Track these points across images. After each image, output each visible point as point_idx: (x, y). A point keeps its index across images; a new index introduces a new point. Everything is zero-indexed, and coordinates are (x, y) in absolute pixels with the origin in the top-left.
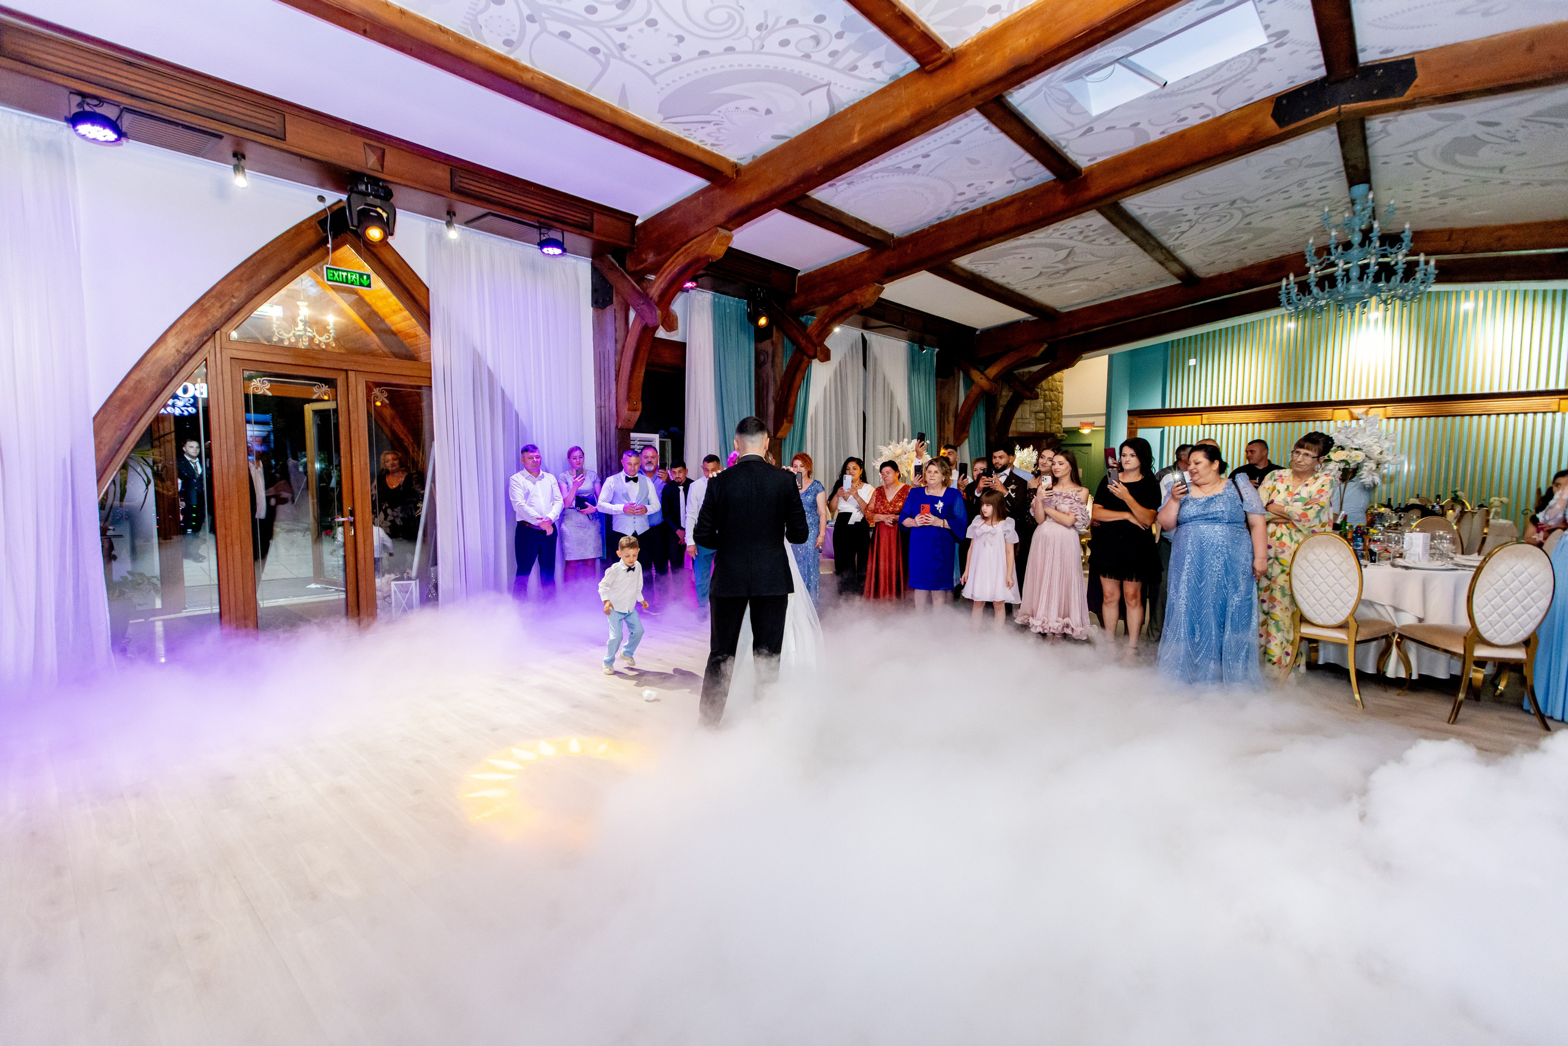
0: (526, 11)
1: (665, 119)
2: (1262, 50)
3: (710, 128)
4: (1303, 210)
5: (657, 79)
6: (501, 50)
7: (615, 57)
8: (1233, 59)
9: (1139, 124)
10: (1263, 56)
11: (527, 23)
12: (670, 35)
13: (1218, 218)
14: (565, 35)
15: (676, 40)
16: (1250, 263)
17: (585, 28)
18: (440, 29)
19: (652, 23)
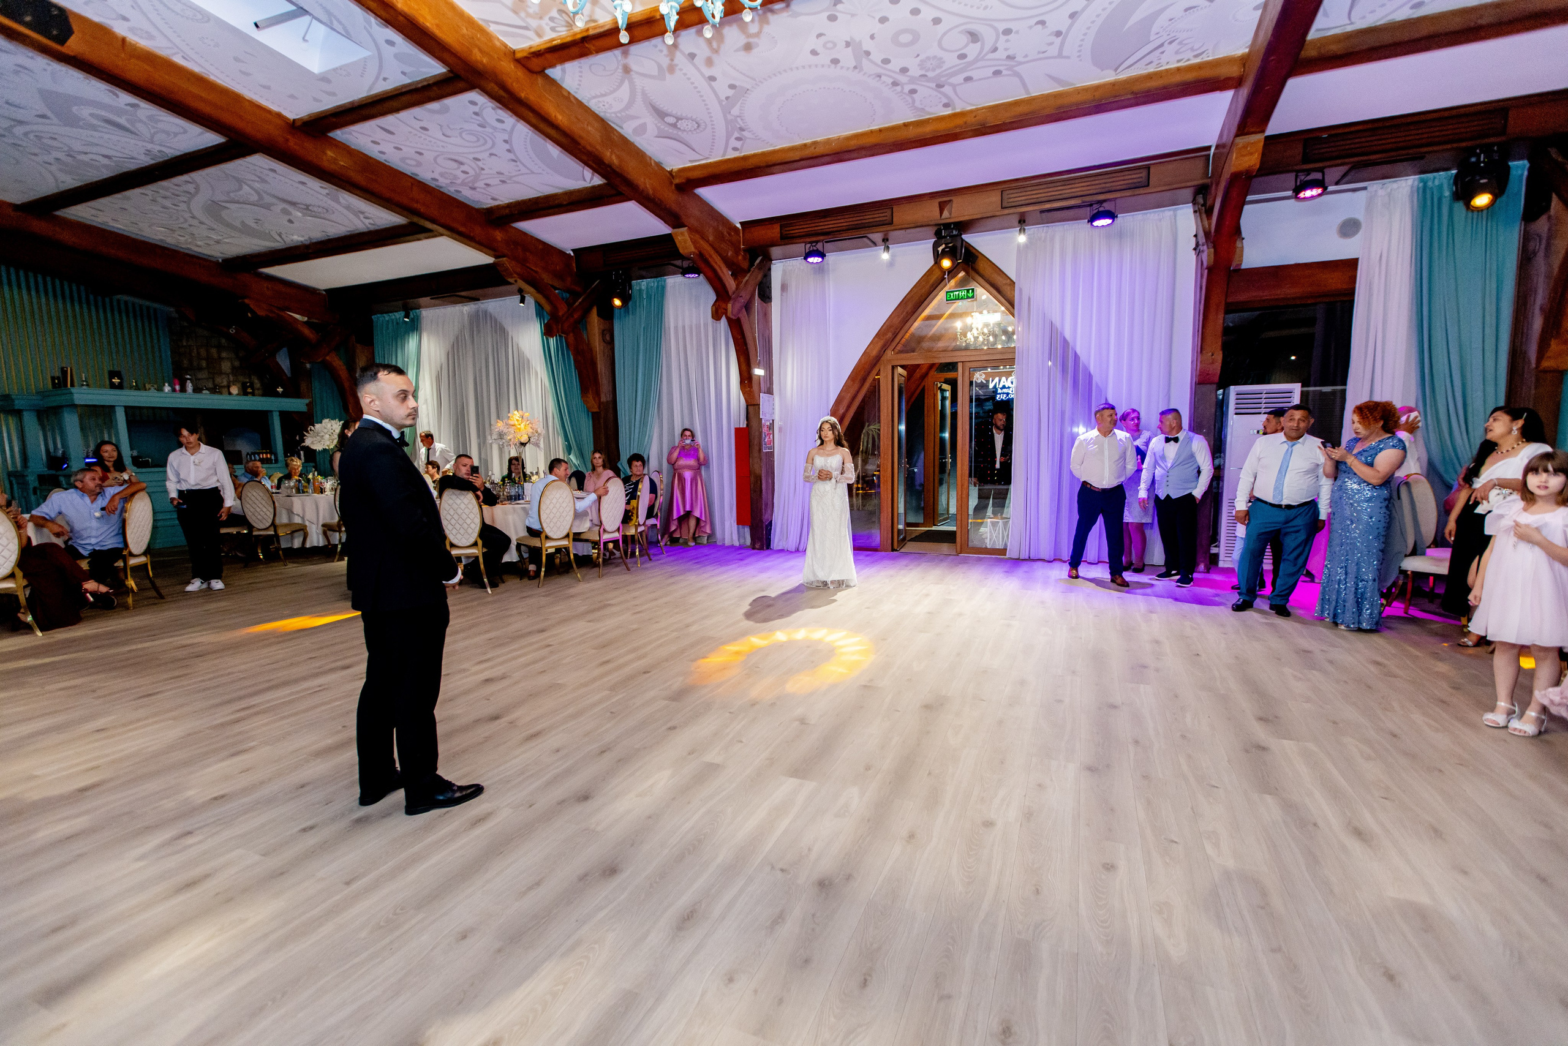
0: (933, 85)
1: (1116, 70)
3: (1169, 49)
5: (1065, 53)
6: (948, 112)
7: (1015, 66)
11: (942, 90)
12: (1030, 27)
14: (968, 79)
15: (1040, 26)
17: (974, 67)
18: (906, 125)
19: (1007, 32)
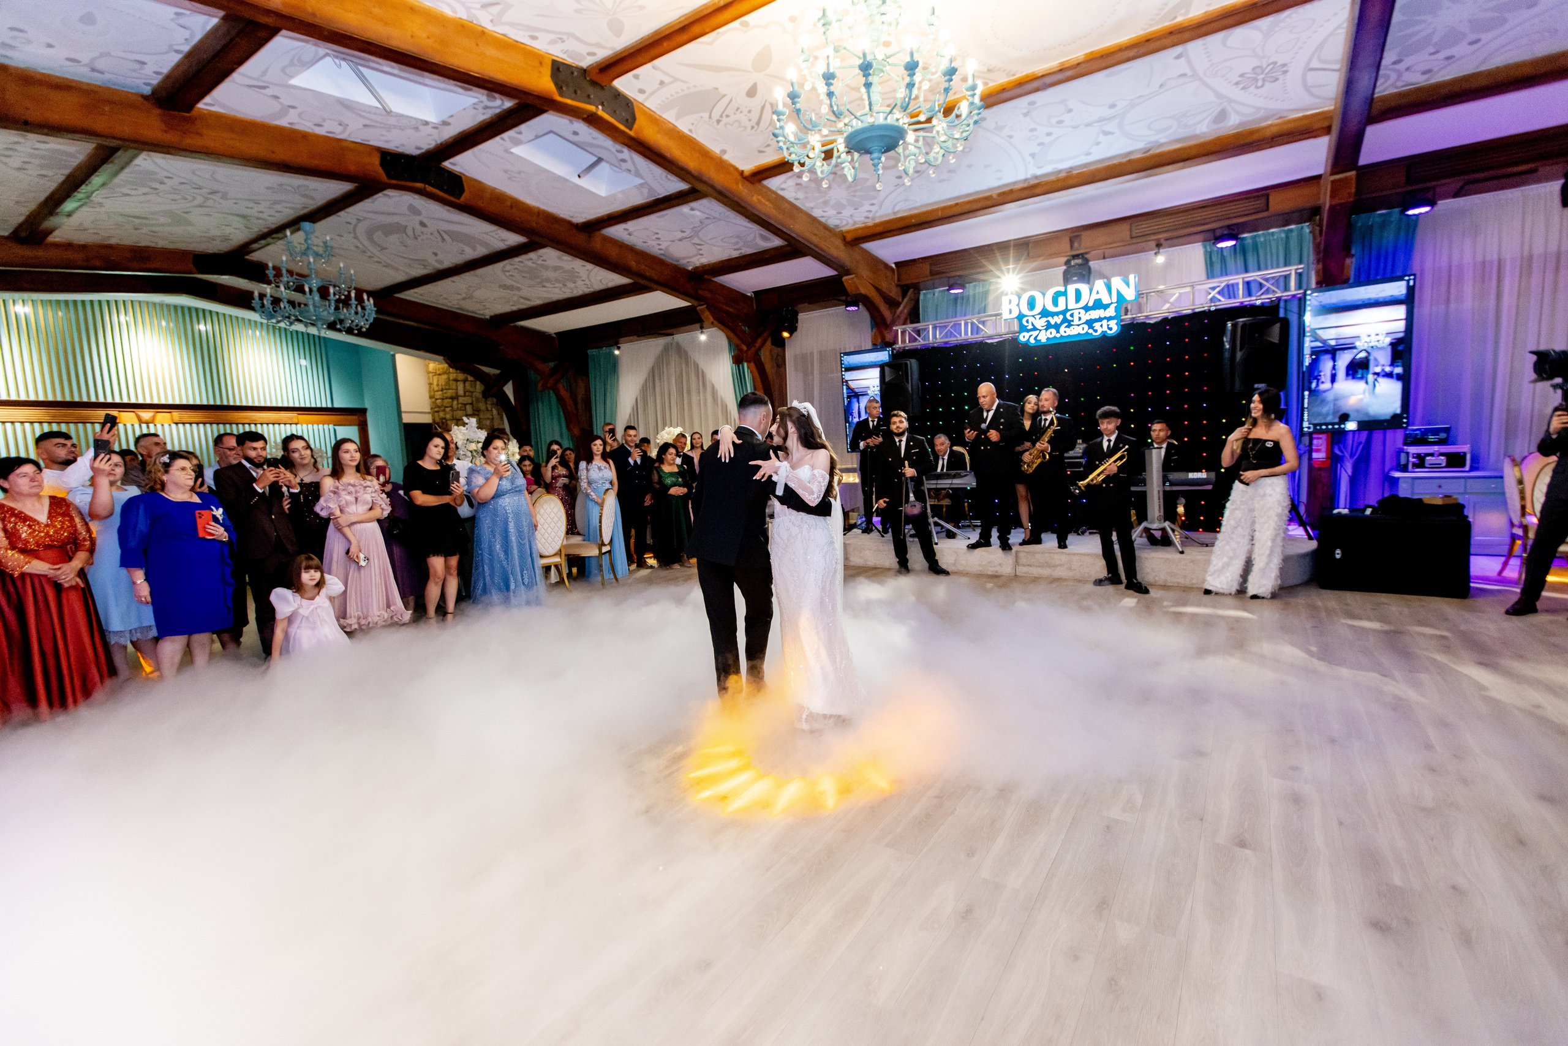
2: (426, 123)
4: (238, 219)
8: (407, 116)
9: (294, 107)
10: (422, 128)
13: (177, 197)
16: (113, 241)
